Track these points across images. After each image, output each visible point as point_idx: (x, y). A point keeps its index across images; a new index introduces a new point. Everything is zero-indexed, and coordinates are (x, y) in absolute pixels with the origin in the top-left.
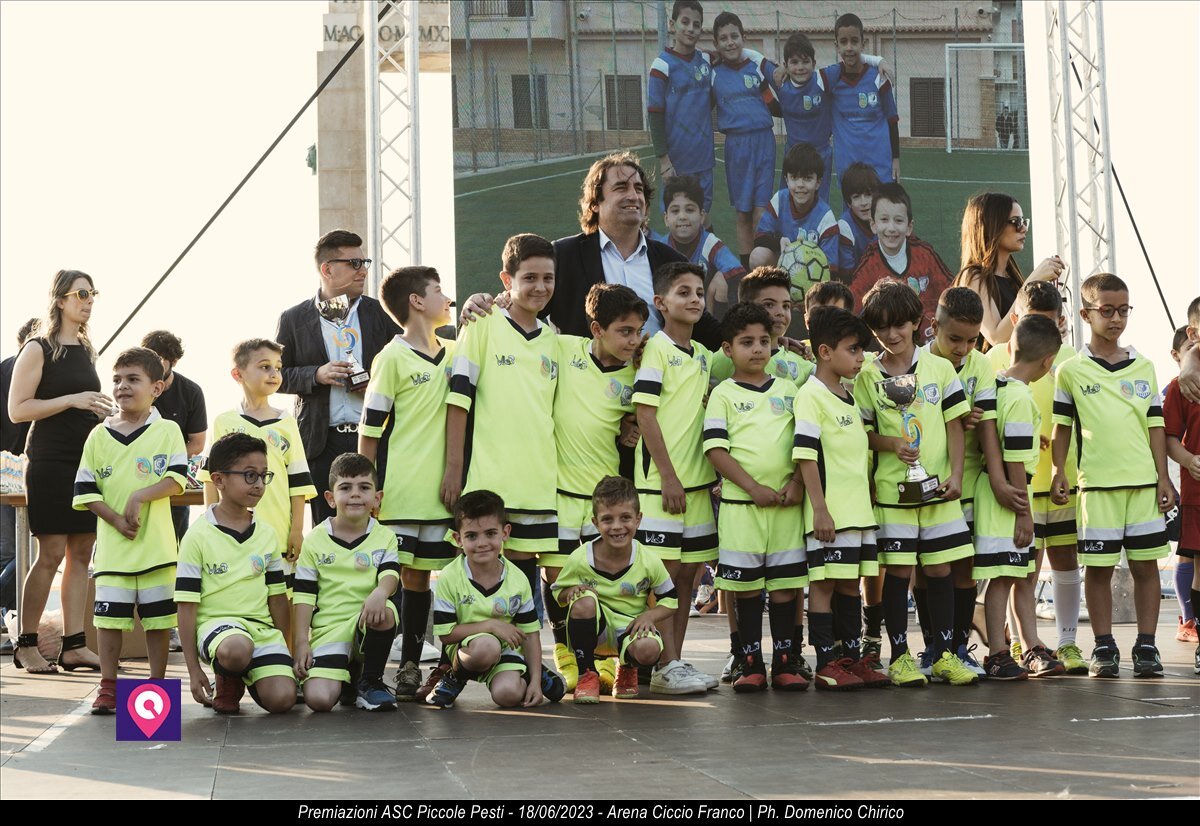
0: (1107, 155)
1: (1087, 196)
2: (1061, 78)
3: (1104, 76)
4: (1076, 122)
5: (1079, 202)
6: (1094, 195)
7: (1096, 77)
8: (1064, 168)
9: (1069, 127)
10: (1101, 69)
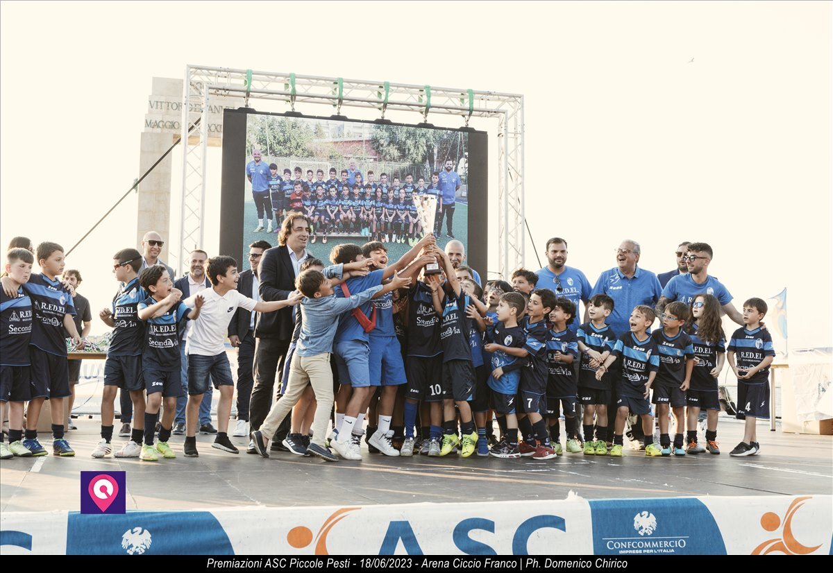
0: (523, 216)
1: (513, 234)
2: (504, 179)
3: (523, 179)
4: (510, 199)
5: (509, 236)
6: (517, 234)
7: (519, 178)
8: (503, 220)
9: (507, 202)
10: (522, 176)
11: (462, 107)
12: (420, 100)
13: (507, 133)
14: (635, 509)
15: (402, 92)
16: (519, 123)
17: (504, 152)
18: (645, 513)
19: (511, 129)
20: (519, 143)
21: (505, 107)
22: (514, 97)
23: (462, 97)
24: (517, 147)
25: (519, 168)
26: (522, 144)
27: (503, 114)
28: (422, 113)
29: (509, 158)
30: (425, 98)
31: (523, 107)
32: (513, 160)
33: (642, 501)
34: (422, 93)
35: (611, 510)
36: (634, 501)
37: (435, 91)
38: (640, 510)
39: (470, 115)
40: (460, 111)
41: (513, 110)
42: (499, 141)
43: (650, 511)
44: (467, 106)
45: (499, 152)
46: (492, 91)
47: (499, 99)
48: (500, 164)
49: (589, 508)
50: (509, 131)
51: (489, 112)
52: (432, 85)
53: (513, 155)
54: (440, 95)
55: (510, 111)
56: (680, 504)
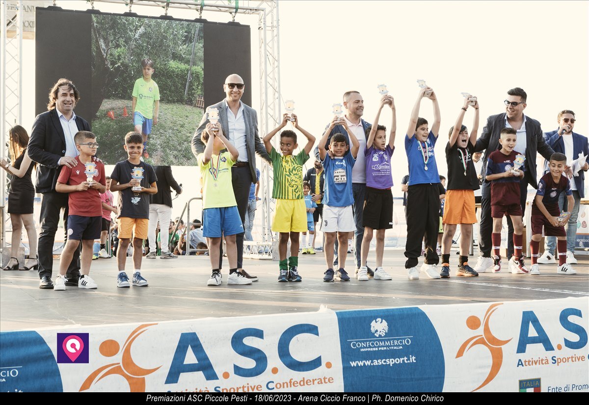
1: (272, 106)
2: (264, 63)
3: (279, 63)
4: (269, 80)
5: (269, 109)
6: (274, 106)
7: (276, 64)
8: (264, 96)
9: (266, 81)
10: (278, 61)
11: (229, 6)
13: (265, 27)
14: (371, 317)
16: (275, 18)
17: (263, 42)
18: (379, 320)
20: (275, 35)
21: (264, 6)
24: (273, 38)
25: (276, 55)
26: (278, 35)
27: (262, 12)
28: (197, 10)
29: (267, 46)
31: (278, 6)
32: (271, 48)
33: (377, 310)
35: (353, 318)
36: (370, 310)
38: (375, 318)
39: (236, 12)
40: (228, 9)
41: (270, 8)
42: (260, 33)
43: (382, 318)
44: (233, 5)
45: (260, 41)
48: (260, 51)
49: (336, 318)
50: (267, 25)
51: (251, 10)
53: (270, 44)
55: (268, 9)
56: (405, 312)
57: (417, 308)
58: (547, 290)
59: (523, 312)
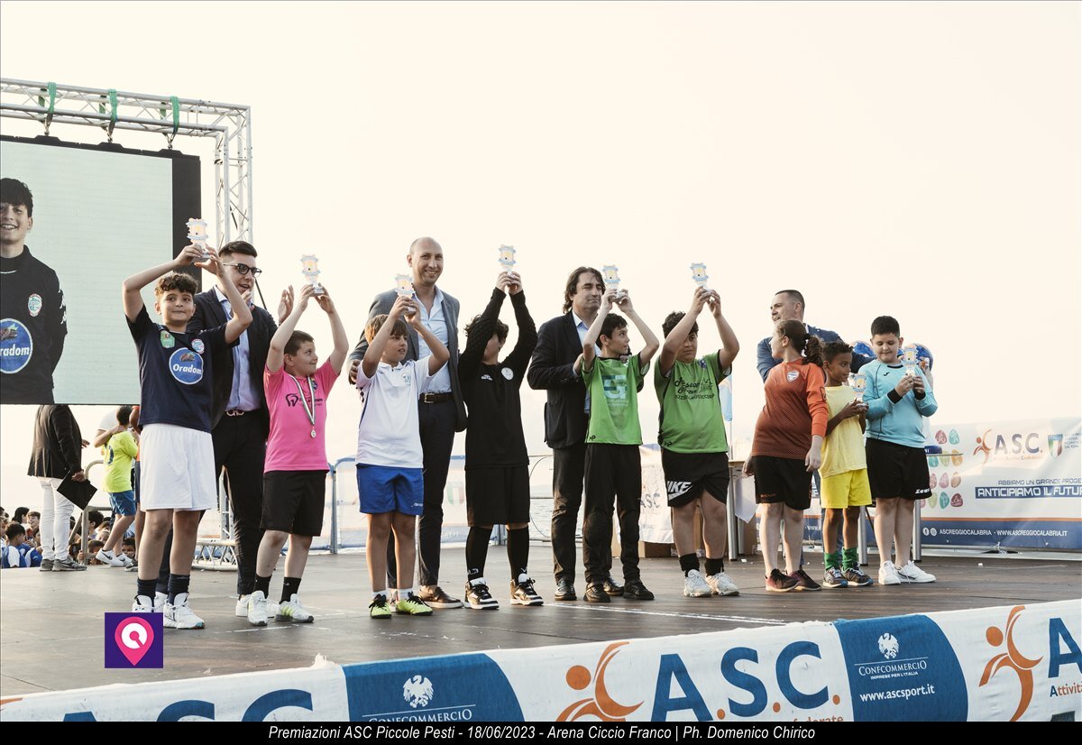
2: (224, 223)
3: (252, 224)
7: (246, 224)
10: (250, 220)
11: (163, 122)
12: (102, 110)
13: (226, 160)
14: (404, 673)
15: (74, 98)
16: (244, 145)
17: (222, 184)
18: (418, 678)
19: (233, 153)
20: (244, 174)
21: (225, 122)
22: (236, 109)
23: (163, 107)
24: (241, 178)
25: (245, 206)
26: (249, 175)
27: (221, 133)
28: (104, 128)
29: (230, 194)
30: (108, 107)
31: (249, 123)
32: (237, 196)
33: (414, 661)
34: (104, 100)
35: (373, 677)
36: (402, 662)
37: (123, 98)
38: (411, 675)
39: (175, 133)
40: (160, 127)
41: (236, 128)
42: (217, 171)
43: (424, 674)
44: (170, 119)
45: (217, 185)
46: (205, 99)
47: (216, 112)
48: (218, 202)
49: (343, 676)
50: (230, 156)
51: (201, 129)
52: (119, 89)
53: (236, 190)
54: (131, 104)
55: (232, 129)
56: (463, 663)
57: (484, 655)
58: (704, 617)
59: (662, 656)
